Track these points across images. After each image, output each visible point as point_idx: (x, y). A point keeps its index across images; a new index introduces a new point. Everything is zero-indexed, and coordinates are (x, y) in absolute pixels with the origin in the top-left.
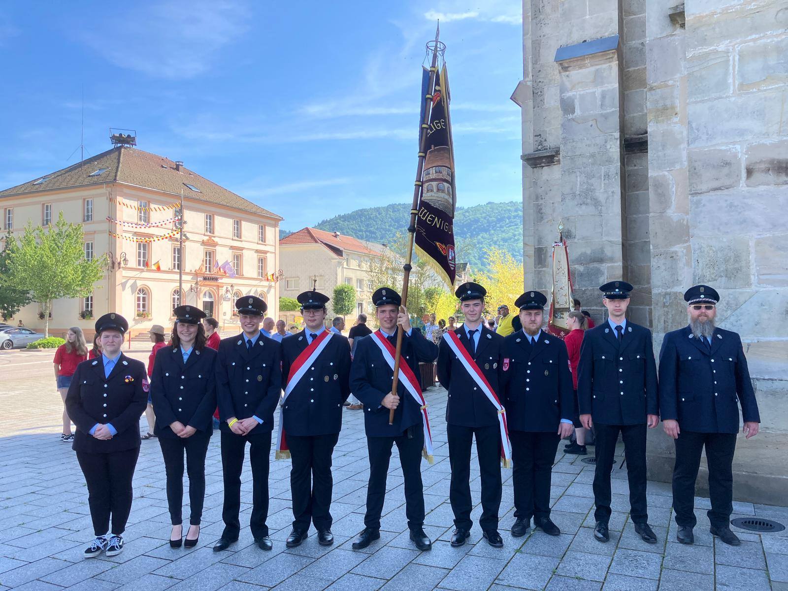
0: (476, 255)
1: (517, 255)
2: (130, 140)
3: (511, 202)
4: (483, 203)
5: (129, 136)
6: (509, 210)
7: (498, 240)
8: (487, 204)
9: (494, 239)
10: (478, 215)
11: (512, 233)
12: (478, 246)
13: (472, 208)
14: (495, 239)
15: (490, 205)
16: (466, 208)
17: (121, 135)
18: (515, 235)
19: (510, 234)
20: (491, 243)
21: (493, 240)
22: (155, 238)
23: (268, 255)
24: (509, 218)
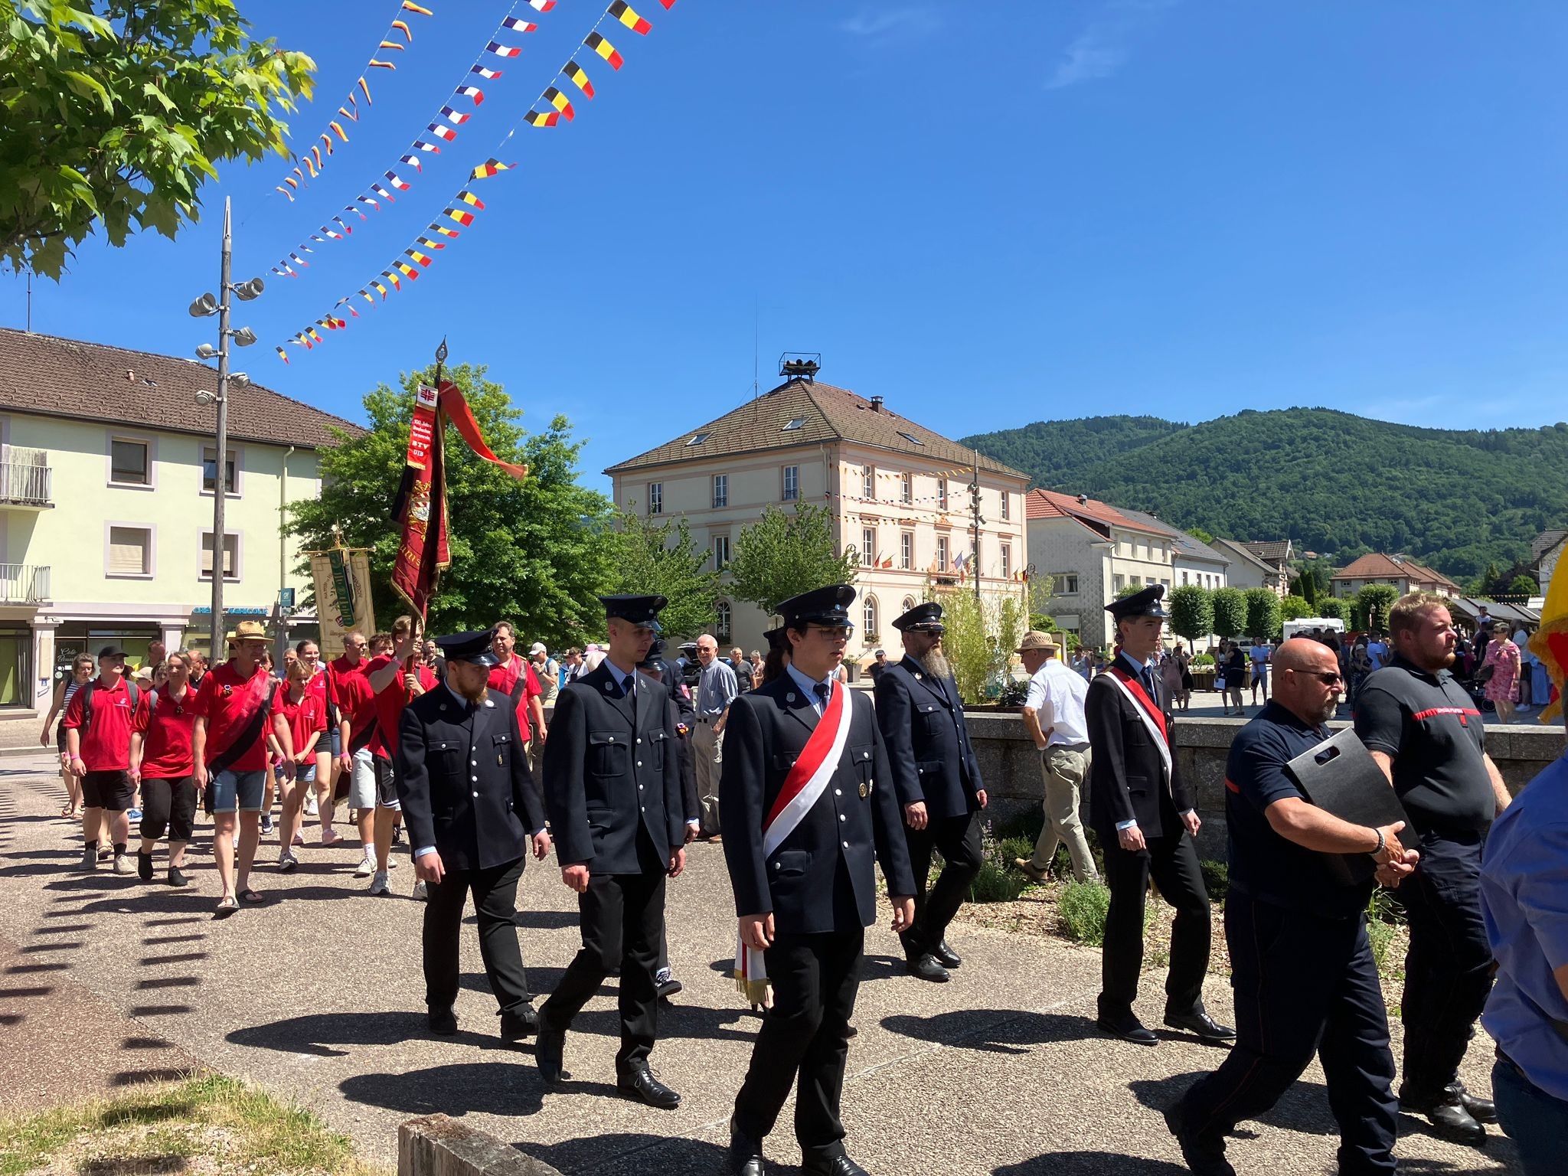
0: (1222, 520)
1: (1313, 519)
2: (810, 368)
3: (1294, 409)
4: (1232, 412)
5: (810, 363)
6: (1290, 427)
7: (1269, 488)
8: (1240, 414)
9: (1260, 486)
10: (1222, 438)
11: (1300, 472)
12: (1225, 501)
13: (1208, 423)
14: (1262, 486)
15: (1246, 417)
16: (1193, 423)
17: (799, 362)
18: (1305, 478)
19: (1297, 477)
20: (1254, 494)
21: (1257, 489)
22: (881, 521)
23: (1014, 538)
24: (1291, 442)
